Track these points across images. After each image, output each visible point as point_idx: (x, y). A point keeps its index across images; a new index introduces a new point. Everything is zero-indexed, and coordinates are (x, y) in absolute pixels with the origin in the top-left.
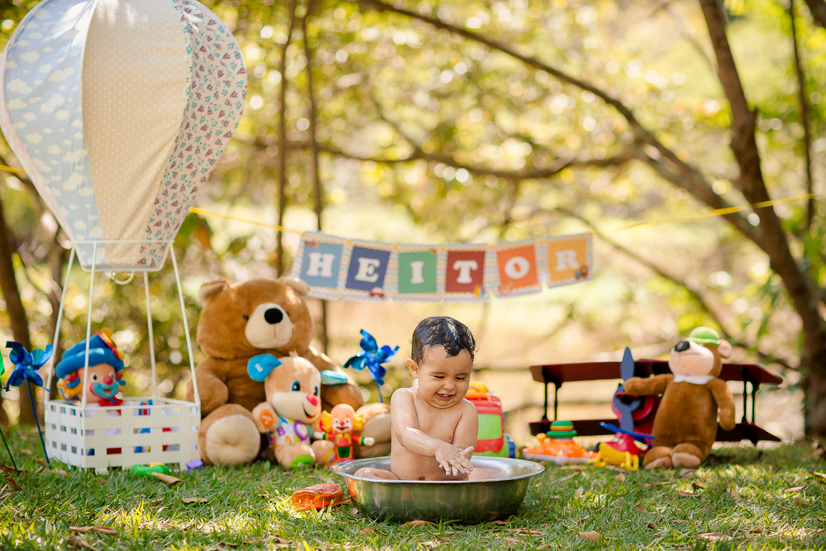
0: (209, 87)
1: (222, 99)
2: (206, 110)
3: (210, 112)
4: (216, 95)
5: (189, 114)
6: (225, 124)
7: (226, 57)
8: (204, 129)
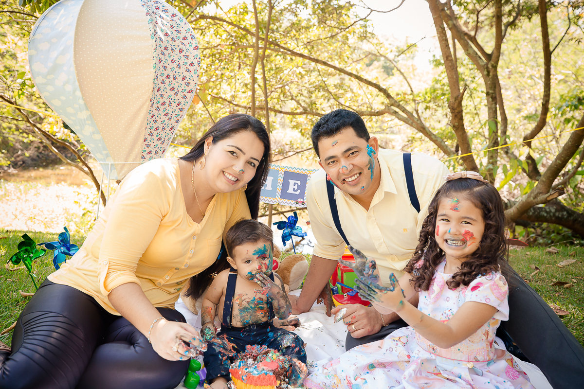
0: (173, 61)
1: (183, 68)
2: (172, 77)
3: (175, 78)
4: (179, 66)
5: (159, 81)
6: (188, 84)
7: (185, 38)
8: (172, 89)
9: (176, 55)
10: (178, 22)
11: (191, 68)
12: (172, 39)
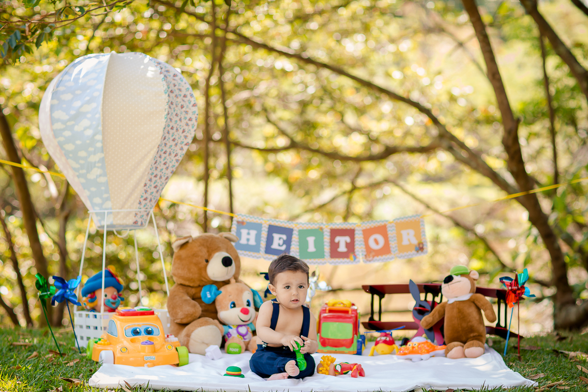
0: (177, 115)
1: (184, 122)
2: (175, 129)
3: (177, 130)
4: (180, 120)
5: (166, 131)
6: (186, 137)
7: (185, 96)
8: (174, 140)
9: (178, 110)
10: (179, 81)
11: (190, 123)
12: (176, 96)
